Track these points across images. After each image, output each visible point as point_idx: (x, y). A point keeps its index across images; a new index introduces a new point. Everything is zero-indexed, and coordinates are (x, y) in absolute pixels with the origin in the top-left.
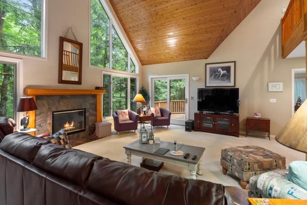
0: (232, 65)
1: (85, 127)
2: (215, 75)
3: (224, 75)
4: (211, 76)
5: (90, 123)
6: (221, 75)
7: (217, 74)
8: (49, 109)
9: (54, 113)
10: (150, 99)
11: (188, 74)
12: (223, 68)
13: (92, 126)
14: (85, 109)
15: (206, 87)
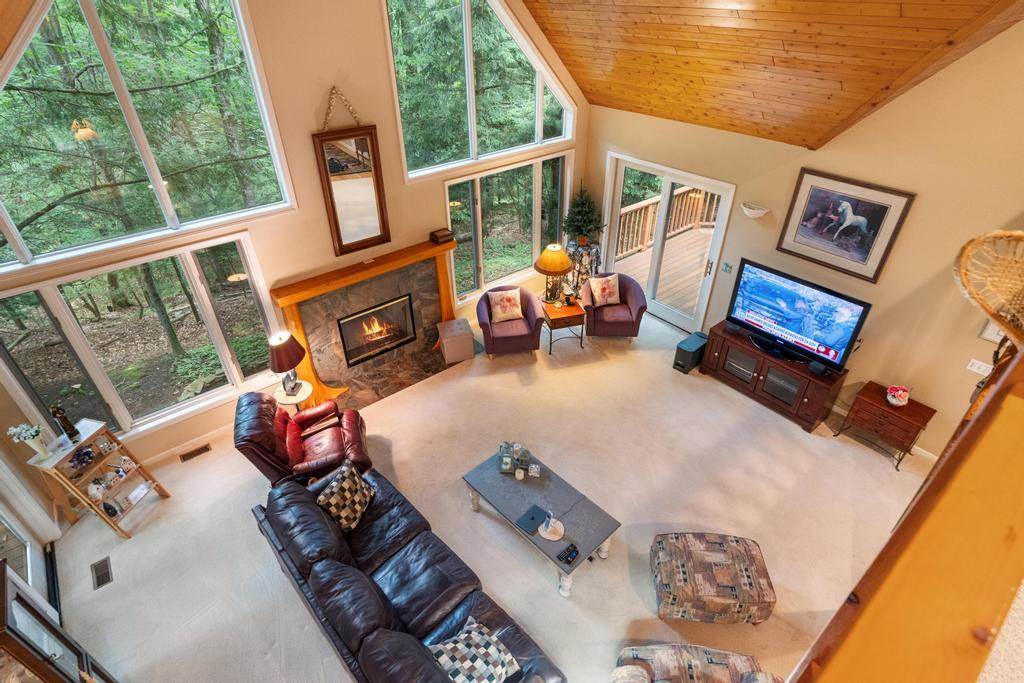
0: (896, 204)
1: (415, 333)
2: (821, 219)
3: (852, 230)
4: (807, 218)
5: (425, 321)
6: (841, 228)
7: (831, 220)
8: (329, 317)
9: (342, 322)
10: (605, 229)
11: (734, 187)
12: (858, 206)
13: (431, 327)
14: (409, 295)
15: (779, 248)
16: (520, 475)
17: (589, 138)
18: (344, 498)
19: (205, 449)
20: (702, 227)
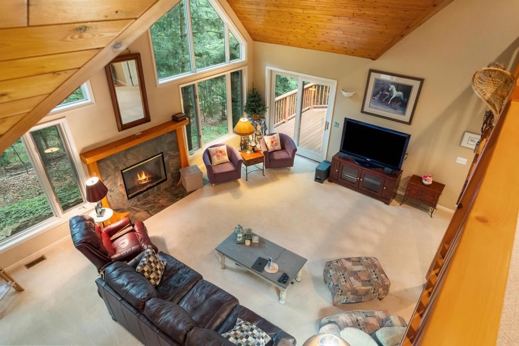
0: (416, 85)
1: (166, 176)
2: (382, 94)
3: (397, 99)
4: (374, 95)
5: (171, 168)
6: (391, 99)
7: (386, 95)
8: (116, 168)
9: (123, 172)
10: (267, 110)
11: (336, 81)
12: (399, 87)
13: (175, 172)
14: (162, 153)
15: (362, 112)
16: (248, 243)
17: (254, 60)
18: (151, 267)
19: (42, 259)
20: (315, 108)
